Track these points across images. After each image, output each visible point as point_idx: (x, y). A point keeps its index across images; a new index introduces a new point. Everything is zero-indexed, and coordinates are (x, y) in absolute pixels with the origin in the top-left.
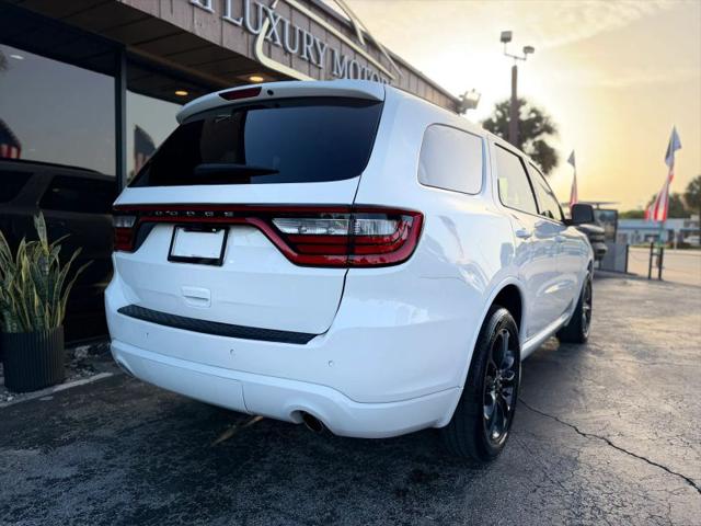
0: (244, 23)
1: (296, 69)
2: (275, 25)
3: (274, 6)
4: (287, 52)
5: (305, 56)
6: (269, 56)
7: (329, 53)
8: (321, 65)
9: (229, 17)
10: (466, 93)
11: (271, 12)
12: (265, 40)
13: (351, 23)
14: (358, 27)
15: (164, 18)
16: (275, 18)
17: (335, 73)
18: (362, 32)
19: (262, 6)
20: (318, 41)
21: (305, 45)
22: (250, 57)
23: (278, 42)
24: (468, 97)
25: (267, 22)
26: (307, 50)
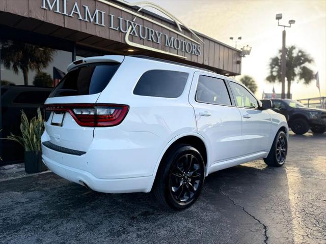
0: (119, 28)
1: (146, 45)
2: (134, 28)
3: (134, 20)
4: (141, 38)
5: (150, 39)
6: (132, 41)
7: (163, 37)
8: (159, 42)
9: (112, 27)
10: (244, 47)
11: (132, 23)
12: (130, 34)
13: (175, 22)
14: (178, 23)
15: (83, 31)
16: (135, 25)
17: (166, 45)
18: (180, 25)
19: (128, 21)
20: (157, 32)
21: (150, 35)
22: (123, 42)
23: (136, 35)
24: (245, 49)
25: (131, 27)
26: (151, 37)
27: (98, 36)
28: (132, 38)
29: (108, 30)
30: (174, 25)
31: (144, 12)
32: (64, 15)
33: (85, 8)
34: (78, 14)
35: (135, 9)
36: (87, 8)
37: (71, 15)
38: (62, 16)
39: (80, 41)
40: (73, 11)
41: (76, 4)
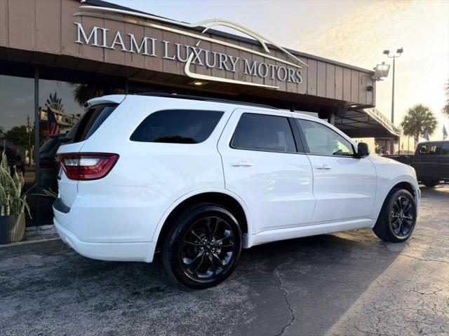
0: (177, 57)
1: (215, 76)
2: (197, 55)
3: (197, 45)
4: (208, 67)
5: (221, 67)
7: (241, 63)
8: (234, 70)
9: (166, 57)
10: (378, 65)
11: (194, 48)
12: (191, 64)
14: (263, 42)
15: (127, 65)
16: (198, 51)
17: (246, 73)
18: (266, 44)
19: (188, 47)
20: (231, 57)
21: (221, 61)
22: (182, 74)
23: (201, 63)
24: (380, 68)
25: (192, 54)
26: (222, 63)
27: (148, 68)
28: (194, 68)
29: (161, 60)
30: (258, 45)
31: (211, 33)
32: (104, 48)
33: (130, 36)
34: (121, 45)
35: (198, 30)
36: (132, 36)
37: (112, 47)
38: (102, 50)
39: (132, 76)
40: (114, 42)
41: (118, 33)
